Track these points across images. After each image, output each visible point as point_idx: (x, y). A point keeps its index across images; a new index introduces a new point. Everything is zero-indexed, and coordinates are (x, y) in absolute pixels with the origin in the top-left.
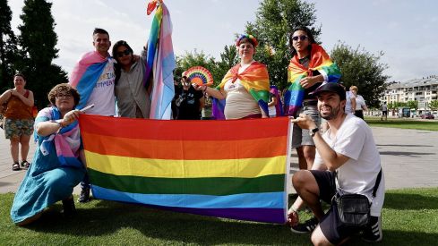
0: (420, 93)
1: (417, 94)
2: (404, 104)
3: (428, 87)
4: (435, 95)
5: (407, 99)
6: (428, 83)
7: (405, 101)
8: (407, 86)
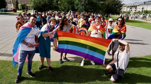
0: (131, 8)
1: (130, 8)
2: (126, 12)
3: (134, 6)
4: (136, 9)
5: (127, 10)
6: (134, 5)
7: (126, 11)
8: (128, 5)
